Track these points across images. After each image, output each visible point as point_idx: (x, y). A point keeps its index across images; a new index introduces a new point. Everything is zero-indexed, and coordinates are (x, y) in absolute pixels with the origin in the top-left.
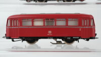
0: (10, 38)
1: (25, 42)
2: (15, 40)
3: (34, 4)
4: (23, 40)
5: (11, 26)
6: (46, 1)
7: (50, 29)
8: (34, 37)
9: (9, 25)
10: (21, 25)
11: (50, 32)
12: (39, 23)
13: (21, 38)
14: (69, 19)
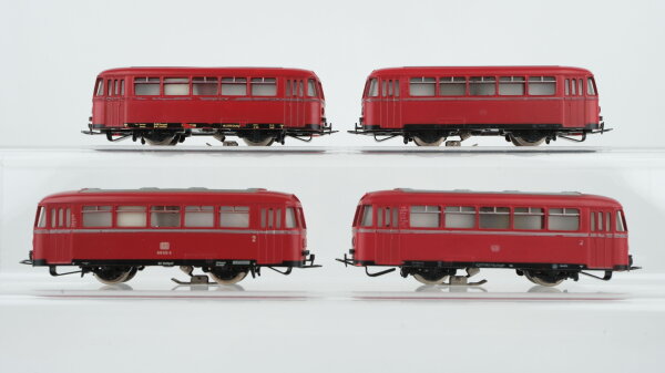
0: (43, 263)
1: (90, 276)
2: (59, 269)
3: (150, 151)
4: (85, 270)
5: (49, 226)
6: (174, 143)
7: (164, 237)
8: (119, 262)
9: (43, 222)
10: (79, 225)
11: (165, 246)
12: (132, 220)
13: (77, 262)
14: (223, 208)
